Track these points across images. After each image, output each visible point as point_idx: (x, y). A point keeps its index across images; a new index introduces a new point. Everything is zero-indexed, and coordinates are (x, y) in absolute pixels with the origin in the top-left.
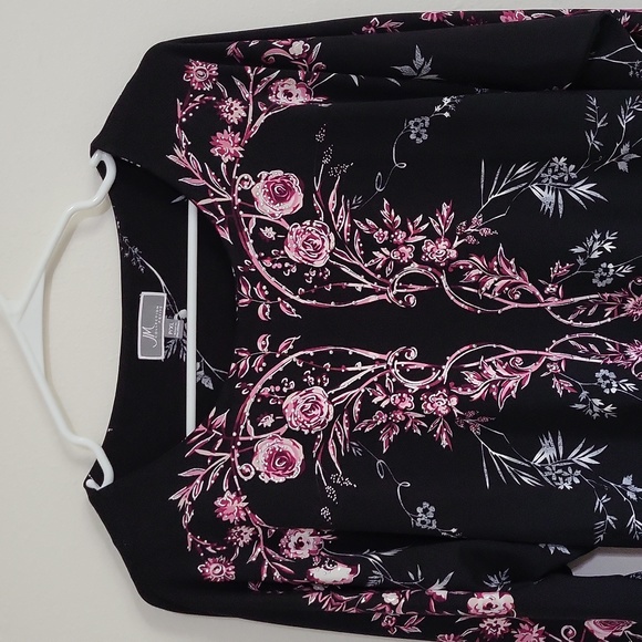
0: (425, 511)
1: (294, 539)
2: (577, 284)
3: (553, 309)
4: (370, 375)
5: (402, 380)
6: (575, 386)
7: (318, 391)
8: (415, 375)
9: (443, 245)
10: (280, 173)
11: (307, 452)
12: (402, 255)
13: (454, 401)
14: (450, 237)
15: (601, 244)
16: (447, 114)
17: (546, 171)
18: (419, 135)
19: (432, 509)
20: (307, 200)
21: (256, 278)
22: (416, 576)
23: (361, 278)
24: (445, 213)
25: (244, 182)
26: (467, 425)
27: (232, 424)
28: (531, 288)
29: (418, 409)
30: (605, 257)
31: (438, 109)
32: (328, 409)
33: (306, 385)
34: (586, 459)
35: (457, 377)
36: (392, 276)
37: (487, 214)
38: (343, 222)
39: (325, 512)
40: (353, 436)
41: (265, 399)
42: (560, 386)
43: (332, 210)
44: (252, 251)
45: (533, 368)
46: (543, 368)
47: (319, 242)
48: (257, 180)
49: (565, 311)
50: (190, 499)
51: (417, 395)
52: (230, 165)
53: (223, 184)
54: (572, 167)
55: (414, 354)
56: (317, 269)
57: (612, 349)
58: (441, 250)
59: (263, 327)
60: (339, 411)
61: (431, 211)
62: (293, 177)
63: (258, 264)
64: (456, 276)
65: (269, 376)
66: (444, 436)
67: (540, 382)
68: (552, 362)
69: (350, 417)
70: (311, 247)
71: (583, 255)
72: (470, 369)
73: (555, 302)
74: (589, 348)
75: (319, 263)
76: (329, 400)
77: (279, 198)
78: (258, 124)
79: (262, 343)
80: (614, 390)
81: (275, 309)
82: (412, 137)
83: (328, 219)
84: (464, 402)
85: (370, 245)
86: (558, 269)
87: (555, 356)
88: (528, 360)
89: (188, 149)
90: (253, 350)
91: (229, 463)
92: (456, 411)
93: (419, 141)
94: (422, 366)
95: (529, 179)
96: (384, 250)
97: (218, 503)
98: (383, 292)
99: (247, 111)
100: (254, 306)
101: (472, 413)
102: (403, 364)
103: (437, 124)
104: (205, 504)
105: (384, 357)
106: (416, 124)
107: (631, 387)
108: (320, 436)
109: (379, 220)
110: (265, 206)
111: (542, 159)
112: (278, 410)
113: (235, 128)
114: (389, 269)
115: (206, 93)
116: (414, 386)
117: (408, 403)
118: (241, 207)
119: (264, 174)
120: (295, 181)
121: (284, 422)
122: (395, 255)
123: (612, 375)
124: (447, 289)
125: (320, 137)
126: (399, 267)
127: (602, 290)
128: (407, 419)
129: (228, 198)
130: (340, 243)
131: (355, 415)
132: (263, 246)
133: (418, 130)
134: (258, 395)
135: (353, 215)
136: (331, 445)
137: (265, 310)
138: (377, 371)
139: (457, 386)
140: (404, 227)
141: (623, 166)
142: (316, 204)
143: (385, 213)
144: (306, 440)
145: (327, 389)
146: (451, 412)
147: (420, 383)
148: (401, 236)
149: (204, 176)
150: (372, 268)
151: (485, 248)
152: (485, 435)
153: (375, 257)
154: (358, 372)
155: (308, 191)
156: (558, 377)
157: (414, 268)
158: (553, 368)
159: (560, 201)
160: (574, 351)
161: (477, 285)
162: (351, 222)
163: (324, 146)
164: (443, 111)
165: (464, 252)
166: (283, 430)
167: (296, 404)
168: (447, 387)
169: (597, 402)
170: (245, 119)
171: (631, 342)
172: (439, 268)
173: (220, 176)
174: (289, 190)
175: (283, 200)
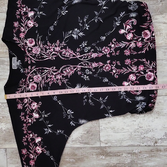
0: (55, 97)
3: (79, 58)
4: (47, 72)
5: (53, 73)
7: (39, 75)
8: (55, 72)
9: (58, 48)
10: (31, 39)
11: (37, 86)
12: (51, 50)
13: (61, 76)
14: (59, 46)
15: (84, 44)
16: (56, 25)
17: (74, 32)
18: (52, 29)
19: (56, 97)
20: (36, 43)
23: (45, 55)
24: (58, 42)
25: (25, 41)
26: (64, 81)
27: (26, 81)
28: (74, 54)
29: (55, 78)
30: (86, 46)
31: (54, 24)
32: (41, 78)
33: (37, 74)
36: (50, 54)
37: (65, 41)
38: (42, 46)
40: (45, 83)
42: (79, 73)
43: (40, 44)
44: (27, 52)
48: (27, 40)
49: (81, 58)
51: (55, 75)
52: (23, 38)
53: (22, 42)
54: (79, 30)
55: (55, 68)
56: (38, 54)
57: (90, 64)
58: (57, 49)
61: (55, 42)
62: (33, 39)
63: (28, 54)
65: (31, 73)
69: (44, 80)
70: (37, 51)
71: (82, 46)
72: (64, 70)
73: (79, 56)
74: (85, 64)
75: (38, 53)
77: (31, 43)
78: (27, 31)
79: (29, 67)
80: (88, 74)
81: (31, 61)
82: (51, 30)
85: (46, 50)
86: (78, 50)
87: (79, 67)
89: (16, 37)
90: (28, 68)
92: (62, 78)
93: (52, 30)
94: (56, 70)
95: (72, 33)
96: (49, 50)
98: (49, 57)
99: (24, 29)
102: (53, 70)
103: (55, 27)
105: (50, 69)
107: (91, 73)
109: (47, 45)
110: (29, 45)
112: (33, 79)
113: (23, 32)
114: (50, 53)
116: (55, 74)
117: (54, 77)
118: (25, 45)
119: (28, 39)
120: (33, 40)
121: (34, 80)
122: (50, 51)
123: (88, 71)
124: (60, 56)
125: (37, 32)
126: (51, 53)
127: (87, 53)
129: (23, 44)
130: (41, 50)
131: (45, 79)
132: (29, 51)
134: (29, 76)
135: (43, 45)
136: (41, 84)
137: (30, 62)
138: (49, 71)
139: (62, 73)
140: (51, 46)
142: (37, 43)
143: (48, 43)
144: (37, 84)
145: (40, 75)
146: (61, 78)
147: (56, 73)
148: (51, 47)
150: (47, 53)
153: (47, 51)
154: (45, 72)
155: (36, 41)
157: (54, 53)
158: (78, 69)
159: (77, 37)
161: (65, 54)
162: (43, 46)
163: (37, 33)
164: (55, 24)
166: (34, 82)
167: (35, 77)
168: (60, 74)
170: (24, 31)
171: (93, 63)
172: (58, 52)
173: (21, 40)
174: (33, 41)
175: (32, 43)
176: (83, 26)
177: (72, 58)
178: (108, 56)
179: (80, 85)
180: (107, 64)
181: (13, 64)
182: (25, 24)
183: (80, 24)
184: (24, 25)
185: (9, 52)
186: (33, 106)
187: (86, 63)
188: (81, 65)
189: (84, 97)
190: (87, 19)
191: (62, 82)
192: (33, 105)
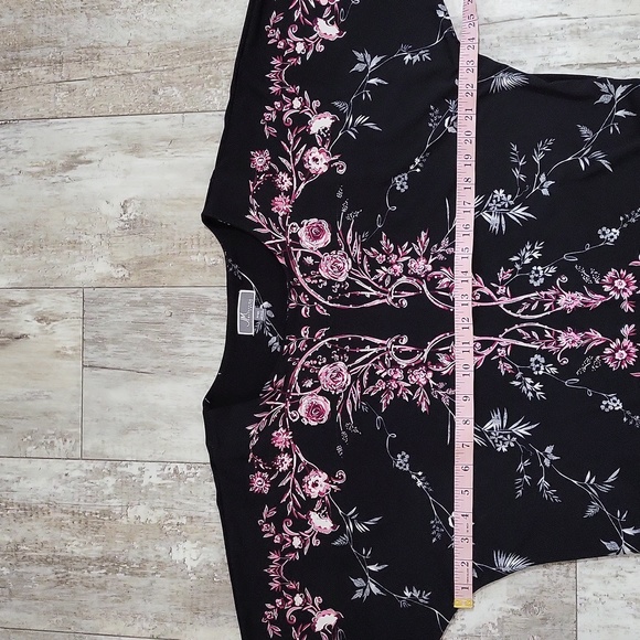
0: (403, 457)
3: (505, 306)
4: (375, 355)
5: (396, 359)
6: (514, 369)
7: (341, 364)
8: (405, 356)
9: (422, 261)
10: (316, 220)
11: (333, 406)
12: (395, 271)
13: (430, 375)
14: (426, 256)
15: (530, 253)
16: (418, 170)
17: (491, 202)
18: (402, 187)
19: (407, 456)
20: (334, 237)
21: (301, 290)
23: (369, 288)
24: (423, 239)
25: (293, 228)
26: (440, 396)
27: (287, 385)
28: (487, 291)
29: (406, 380)
30: (535, 262)
31: (412, 167)
32: (347, 377)
33: (333, 361)
35: (433, 359)
36: (390, 286)
37: (452, 237)
38: (357, 251)
39: (339, 449)
40: (363, 398)
41: (307, 369)
42: (504, 368)
43: (349, 242)
44: (298, 273)
45: (487, 352)
46: (495, 353)
47: (341, 265)
49: (514, 307)
50: (258, 430)
51: (405, 370)
52: (284, 217)
53: (280, 230)
54: (510, 197)
55: (405, 340)
56: (340, 283)
57: (548, 335)
58: (420, 266)
59: (305, 322)
60: (354, 378)
61: (414, 239)
62: (324, 222)
63: (302, 281)
64: (432, 284)
65: (309, 353)
66: (424, 404)
67: (490, 364)
68: (501, 347)
69: (361, 384)
70: (336, 268)
71: (519, 262)
72: (443, 352)
73: (507, 301)
74: (531, 335)
75: (342, 279)
76: (348, 371)
77: (316, 237)
78: (300, 189)
79: (305, 332)
80: (541, 373)
81: (313, 309)
82: (398, 188)
83: (347, 250)
84: (437, 377)
85: (374, 266)
86: (503, 275)
87: (506, 342)
88: (485, 345)
89: (258, 210)
90: (299, 336)
91: (283, 410)
92: (431, 382)
93: (403, 190)
94: (410, 349)
95: (480, 208)
96: (384, 268)
97: (274, 434)
98: (384, 298)
99: (292, 181)
100: (299, 308)
102: (397, 347)
103: (413, 177)
104: (266, 435)
105: (385, 342)
106: (399, 179)
107: (554, 370)
108: (342, 397)
109: (379, 248)
110: (307, 243)
111: (487, 193)
112: (315, 377)
113: (286, 194)
114: (387, 282)
115: (266, 172)
116: (404, 363)
117: (400, 375)
118: (292, 244)
119: (305, 221)
120: (325, 225)
121: (319, 384)
122: (391, 271)
123: (543, 361)
124: (428, 294)
125: (340, 195)
126: (394, 279)
127: (539, 289)
128: (399, 387)
129: (284, 239)
130: (355, 265)
131: (365, 382)
132: (305, 269)
133: (401, 183)
134: (303, 366)
135: (363, 245)
136: (349, 402)
137: (306, 311)
138: (380, 352)
139: (433, 364)
140: (396, 252)
141: (545, 192)
142: (339, 239)
143: (383, 243)
144: (333, 398)
145: (346, 364)
146: (428, 383)
147: (409, 361)
148: (394, 258)
149: (269, 226)
150: (376, 281)
153: (377, 273)
154: (367, 353)
155: (334, 230)
156: (504, 360)
157: (404, 279)
158: (502, 352)
159: (503, 222)
160: (519, 337)
161: (448, 290)
162: (362, 250)
163: (342, 200)
164: (416, 168)
165: (436, 266)
166: (318, 390)
167: (327, 373)
168: (426, 365)
169: (529, 380)
170: (292, 187)
171: (565, 330)
172: (421, 279)
173: (278, 225)
174: (322, 231)
175: (318, 238)
176: (530, 181)
177: (479, 304)
178: (626, 307)
179: (506, 417)
180: (622, 339)
181: (241, 316)
182: (294, 161)
183: (517, 173)
184: (290, 167)
185: (227, 269)
186: (310, 483)
187: (536, 329)
188: (514, 335)
189: (521, 467)
190: (545, 152)
191: (431, 397)
192: (313, 480)
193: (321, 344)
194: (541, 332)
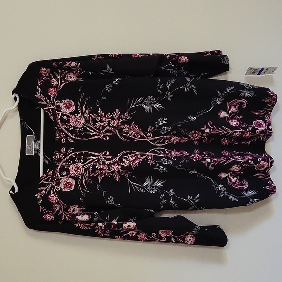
1: (72, 209)
2: (156, 133)
6: (155, 162)
21: (61, 131)
22: (108, 218)
34: (159, 184)
35: (121, 160)
39: (81, 199)
41: (64, 167)
45: (143, 157)
46: (146, 157)
47: (80, 120)
50: (41, 196)
59: (63, 145)
60: (85, 170)
64: (120, 131)
66: (117, 178)
67: (145, 161)
68: (149, 156)
76: (83, 167)
83: (82, 114)
84: (122, 167)
88: (142, 155)
91: (53, 186)
97: (49, 197)
100: (60, 139)
101: (125, 171)
104: (46, 197)
106: (108, 86)
108: (80, 178)
111: (145, 97)
115: (47, 77)
128: (106, 172)
133: (108, 88)
141: (169, 99)
149: (46, 101)
151: (129, 122)
152: (129, 177)
156: (150, 160)
160: (156, 153)
165: (122, 123)
169: (161, 167)
193: (70, 155)
194: (164, 151)
